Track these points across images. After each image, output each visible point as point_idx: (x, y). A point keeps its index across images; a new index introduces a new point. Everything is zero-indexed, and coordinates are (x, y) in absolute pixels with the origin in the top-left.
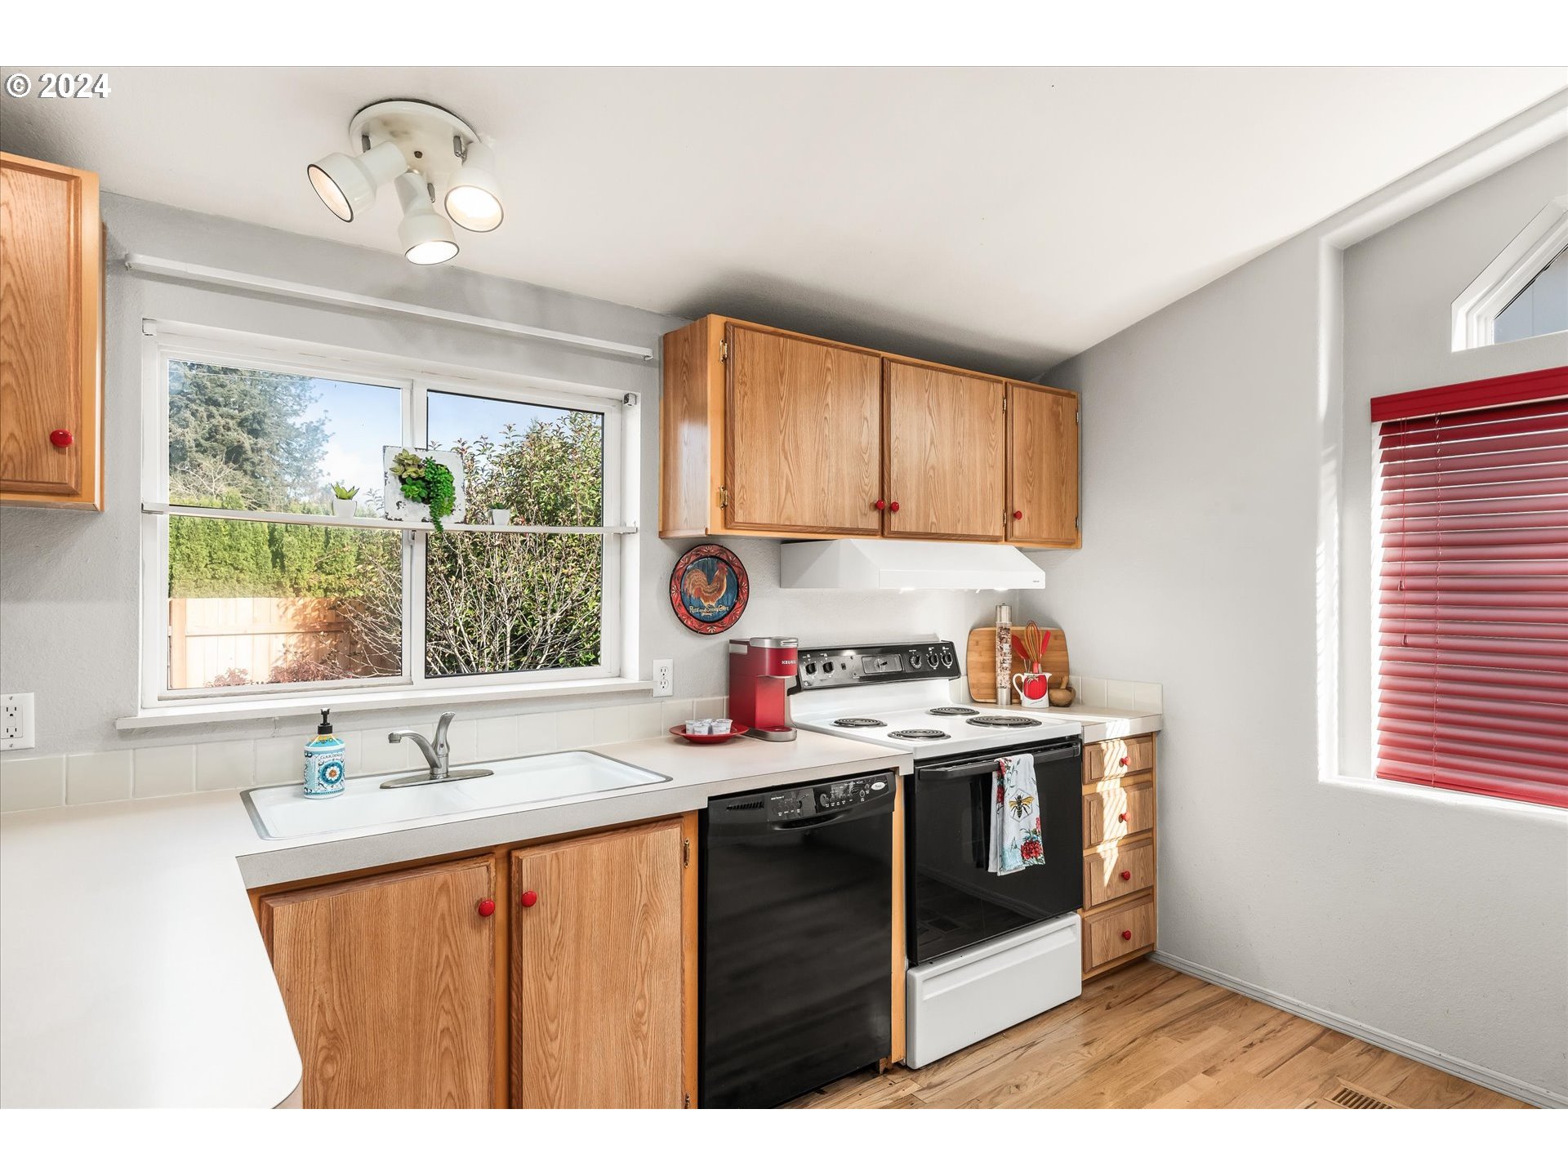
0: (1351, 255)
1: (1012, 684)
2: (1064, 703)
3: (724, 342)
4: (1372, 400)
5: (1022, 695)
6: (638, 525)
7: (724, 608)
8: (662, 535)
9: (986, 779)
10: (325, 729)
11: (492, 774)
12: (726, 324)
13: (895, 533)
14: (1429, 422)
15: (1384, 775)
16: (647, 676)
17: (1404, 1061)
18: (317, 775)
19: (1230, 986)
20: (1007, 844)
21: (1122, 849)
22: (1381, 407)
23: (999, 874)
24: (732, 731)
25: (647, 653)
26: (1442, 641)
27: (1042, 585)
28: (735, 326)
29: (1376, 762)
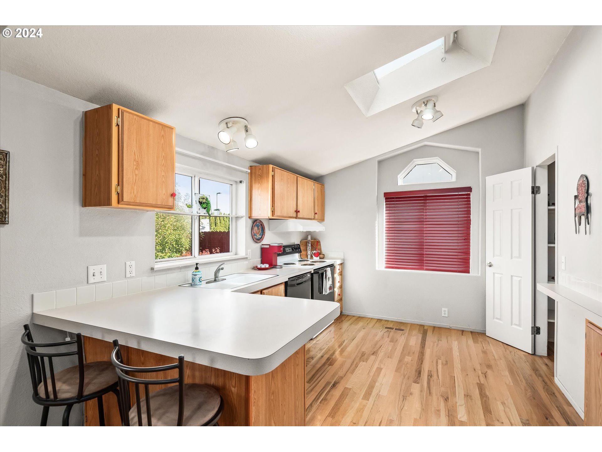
0: (380, 162)
1: (311, 254)
2: (323, 258)
3: (273, 171)
4: (384, 193)
5: (314, 256)
6: (245, 215)
7: (260, 236)
8: (250, 217)
9: (322, 274)
10: (197, 268)
11: (226, 279)
12: (273, 167)
13: (299, 218)
14: (393, 198)
15: (387, 267)
16: (247, 254)
17: (392, 321)
18: (198, 280)
19: (359, 315)
20: (327, 288)
21: (339, 289)
22: (385, 194)
23: (326, 294)
24: (269, 267)
25: (247, 248)
26: (396, 240)
27: (324, 230)
28: (275, 168)
29: (385, 265)
